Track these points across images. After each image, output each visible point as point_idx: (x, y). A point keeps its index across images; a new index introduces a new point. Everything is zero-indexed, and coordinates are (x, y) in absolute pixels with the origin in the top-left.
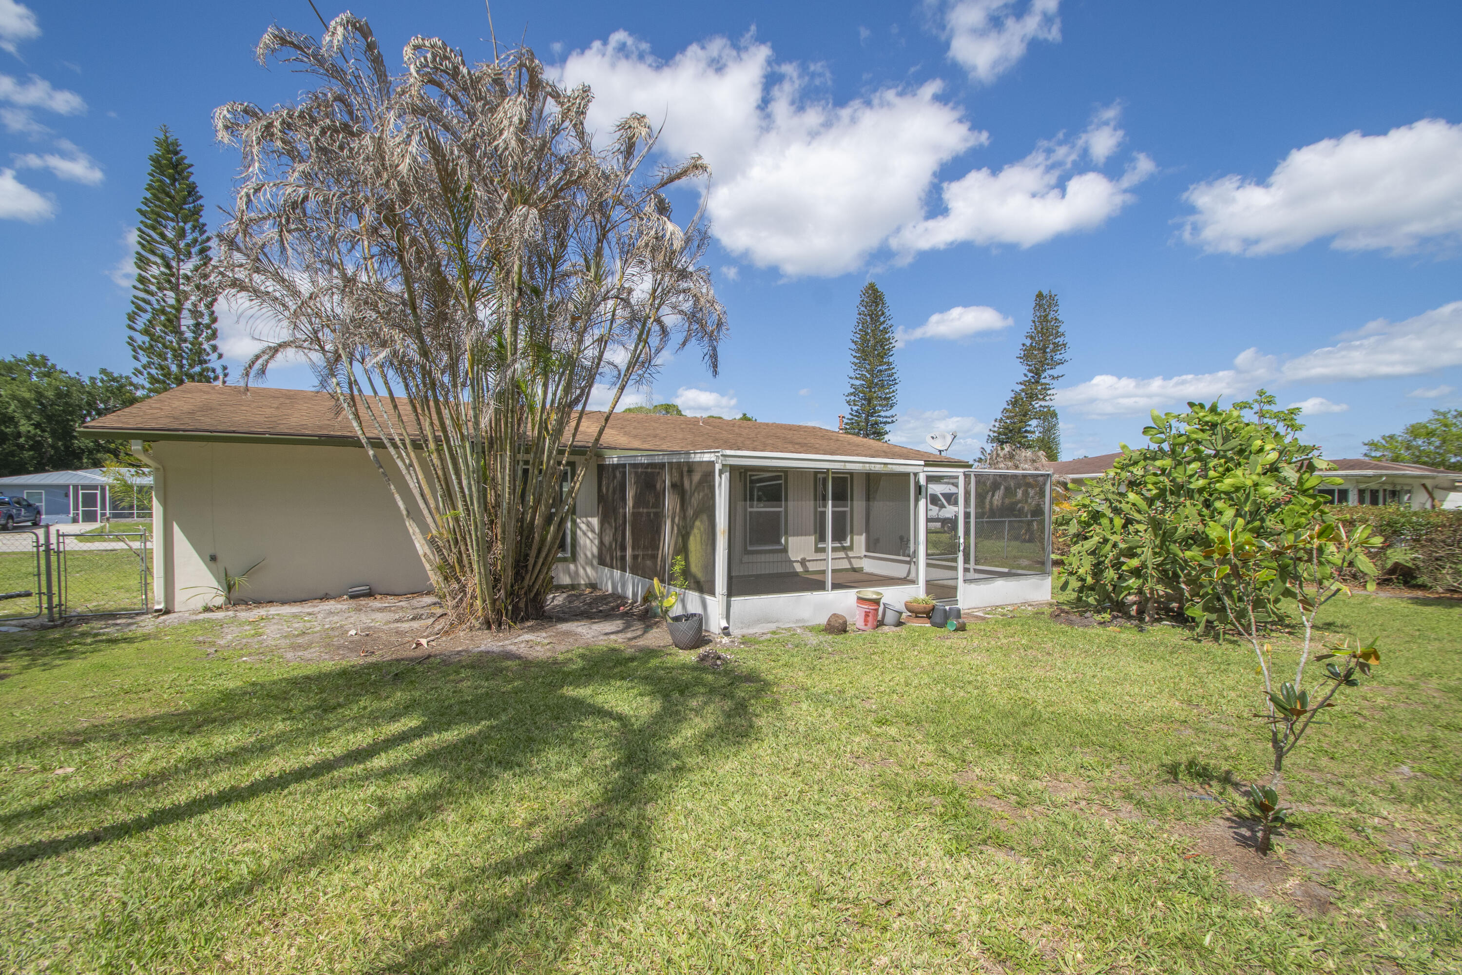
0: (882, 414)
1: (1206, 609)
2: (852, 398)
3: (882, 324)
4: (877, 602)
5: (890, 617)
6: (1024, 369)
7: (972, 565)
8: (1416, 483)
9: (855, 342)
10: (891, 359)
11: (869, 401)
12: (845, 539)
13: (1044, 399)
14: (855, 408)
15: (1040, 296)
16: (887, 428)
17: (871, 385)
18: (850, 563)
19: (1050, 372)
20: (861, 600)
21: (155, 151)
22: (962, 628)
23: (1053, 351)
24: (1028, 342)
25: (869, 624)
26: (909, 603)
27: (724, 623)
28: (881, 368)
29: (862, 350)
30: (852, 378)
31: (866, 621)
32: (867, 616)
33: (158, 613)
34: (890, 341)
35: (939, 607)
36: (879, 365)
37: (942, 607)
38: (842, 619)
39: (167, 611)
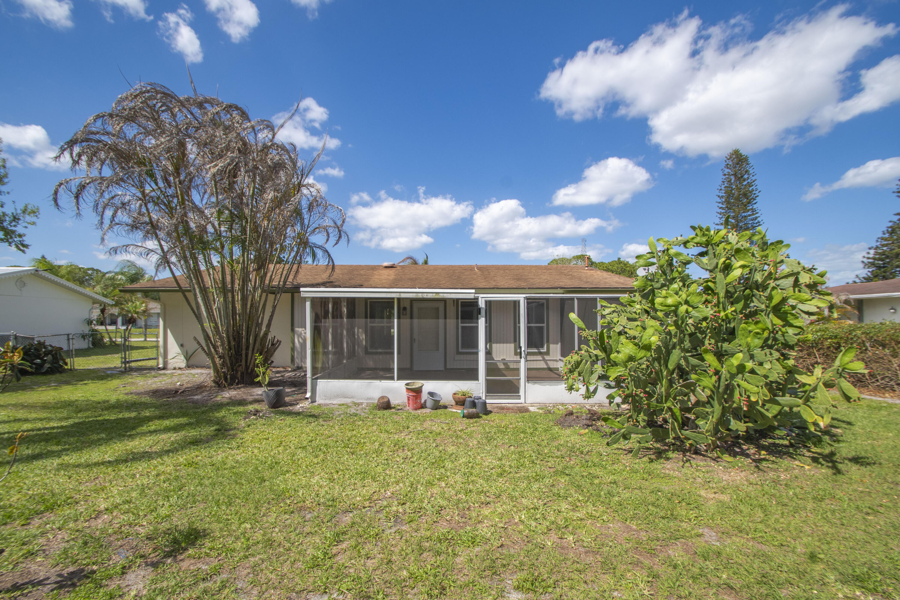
3: (744, 180)
12: (542, 347)
18: (547, 364)
25: (411, 405)
26: (455, 394)
27: (308, 395)
28: (745, 214)
29: (728, 202)
30: (717, 224)
31: (409, 404)
32: (409, 400)
33: (159, 369)
34: (754, 192)
35: (468, 399)
36: (744, 212)
37: (471, 399)
38: (386, 400)
39: (164, 368)
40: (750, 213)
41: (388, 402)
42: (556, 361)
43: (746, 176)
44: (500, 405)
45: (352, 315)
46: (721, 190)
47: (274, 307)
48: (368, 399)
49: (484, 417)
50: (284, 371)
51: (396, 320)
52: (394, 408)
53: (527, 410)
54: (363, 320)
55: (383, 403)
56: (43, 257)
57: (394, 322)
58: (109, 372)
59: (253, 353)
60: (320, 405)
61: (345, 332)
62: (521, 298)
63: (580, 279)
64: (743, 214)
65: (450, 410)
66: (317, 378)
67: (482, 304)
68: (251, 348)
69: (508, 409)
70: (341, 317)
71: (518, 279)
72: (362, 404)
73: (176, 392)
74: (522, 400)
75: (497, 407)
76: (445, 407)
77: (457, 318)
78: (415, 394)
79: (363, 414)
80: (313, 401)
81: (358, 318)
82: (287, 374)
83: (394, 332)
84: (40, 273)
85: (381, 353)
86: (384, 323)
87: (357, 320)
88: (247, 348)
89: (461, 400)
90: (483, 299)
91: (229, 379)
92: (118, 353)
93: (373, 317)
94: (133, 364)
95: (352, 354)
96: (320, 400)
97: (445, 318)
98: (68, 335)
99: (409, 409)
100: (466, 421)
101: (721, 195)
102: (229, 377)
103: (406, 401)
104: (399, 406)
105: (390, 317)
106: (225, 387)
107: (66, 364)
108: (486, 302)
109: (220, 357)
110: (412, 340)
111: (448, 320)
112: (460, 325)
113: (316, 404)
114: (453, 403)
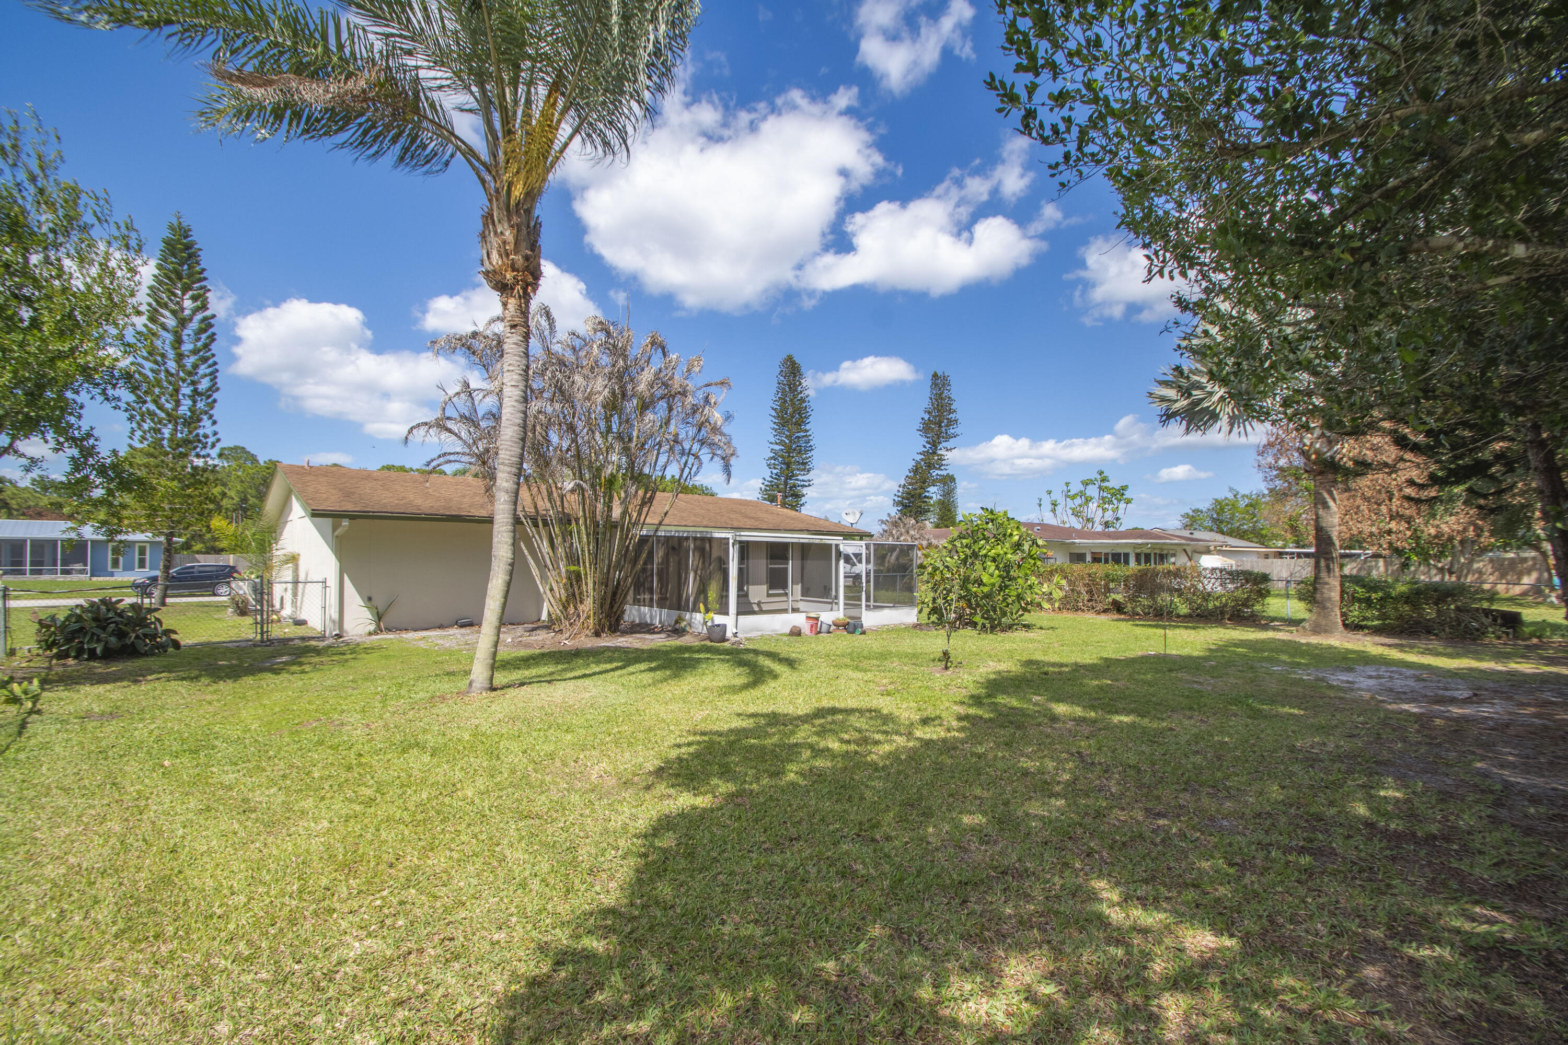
0: (800, 477)
1: (983, 617)
2: (773, 462)
3: (799, 393)
4: (817, 619)
5: (824, 628)
6: (923, 441)
7: (872, 603)
8: (1179, 549)
9: (775, 410)
10: (808, 427)
11: (788, 465)
12: (787, 588)
13: (939, 469)
14: (775, 471)
15: (935, 376)
16: (805, 491)
17: (789, 450)
19: (944, 444)
20: (808, 618)
21: (167, 234)
22: (863, 633)
23: (947, 426)
24: (926, 417)
27: (735, 630)
33: (337, 637)
38: (798, 629)
39: (342, 636)
89: (842, 624)
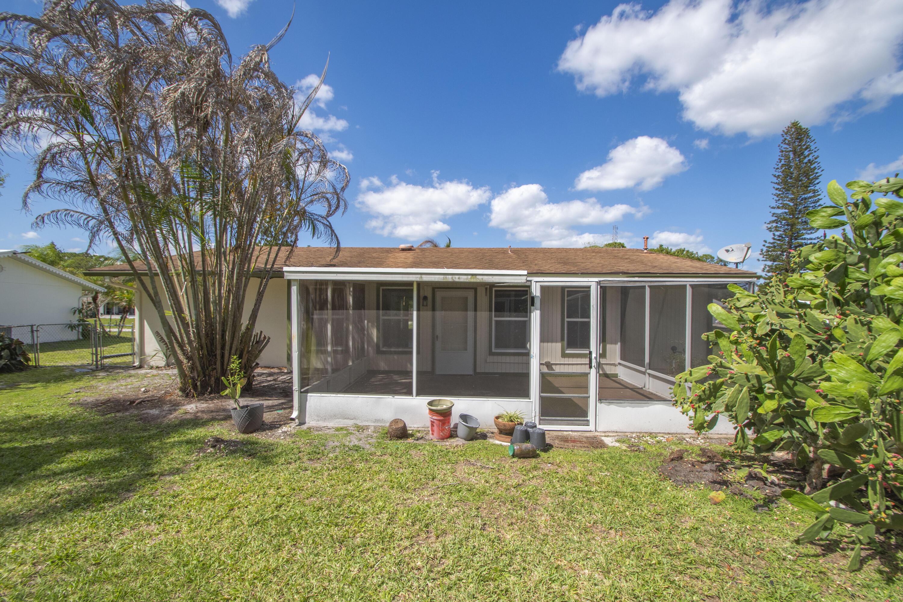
2: (774, 225)
3: (805, 157)
9: (777, 176)
10: (817, 187)
11: (793, 226)
25: (435, 434)
26: (497, 418)
27: (295, 414)
28: (806, 196)
29: (785, 182)
30: (773, 208)
31: (433, 431)
32: (432, 425)
33: (135, 368)
34: (816, 171)
35: (519, 427)
36: (804, 194)
37: (523, 428)
38: (401, 425)
39: (141, 367)
40: (811, 194)
41: (404, 428)
42: (614, 365)
43: (806, 153)
44: (560, 434)
45: (360, 305)
46: (778, 168)
47: (260, 295)
48: (377, 421)
49: (543, 454)
50: (278, 374)
51: (415, 313)
52: (412, 435)
53: (601, 445)
54: (374, 312)
55: (397, 429)
56: (53, 243)
57: (412, 314)
58: (77, 371)
59: (230, 354)
60: (309, 428)
61: (351, 327)
62: (592, 282)
63: (642, 262)
64: (803, 196)
65: (491, 441)
66: (307, 392)
67: (536, 291)
68: (227, 347)
69: (574, 441)
70: (347, 309)
71: (565, 263)
72: (367, 427)
73: (132, 402)
74: (591, 427)
75: (557, 437)
76: (484, 436)
77: (490, 310)
78: (442, 418)
79: (368, 446)
80: (302, 423)
81: (369, 309)
82: (281, 378)
83: (412, 325)
84: (19, 256)
85: (396, 353)
86: (401, 315)
87: (366, 311)
88: (223, 348)
89: (508, 427)
90: (538, 285)
91: (199, 387)
92: (89, 348)
93: (387, 307)
94: (106, 361)
95: (361, 352)
96: (311, 422)
97: (476, 310)
98: (32, 326)
99: (433, 437)
100: (519, 463)
101: (777, 174)
102: (199, 384)
103: (429, 424)
104: (419, 431)
105: (408, 308)
106: (193, 396)
107: (28, 360)
108: (542, 288)
109: (189, 358)
110: (434, 338)
111: (478, 313)
112: (494, 319)
113: (304, 427)
114: (496, 430)
